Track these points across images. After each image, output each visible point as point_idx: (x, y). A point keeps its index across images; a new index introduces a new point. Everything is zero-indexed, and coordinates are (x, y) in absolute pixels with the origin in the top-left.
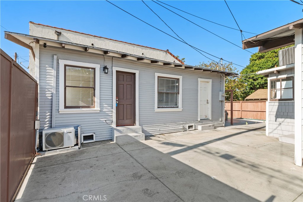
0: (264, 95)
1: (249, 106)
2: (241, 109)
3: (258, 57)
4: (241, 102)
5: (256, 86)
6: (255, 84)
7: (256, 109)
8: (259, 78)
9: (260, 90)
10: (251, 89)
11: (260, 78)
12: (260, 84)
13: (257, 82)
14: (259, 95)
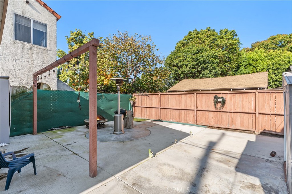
0: (190, 86)
1: (170, 102)
2: (159, 106)
3: (183, 44)
4: (159, 95)
5: (180, 75)
6: (179, 73)
7: (179, 107)
8: (183, 65)
9: (185, 80)
10: (176, 79)
11: (185, 66)
12: (184, 73)
13: (182, 70)
14: (183, 86)
